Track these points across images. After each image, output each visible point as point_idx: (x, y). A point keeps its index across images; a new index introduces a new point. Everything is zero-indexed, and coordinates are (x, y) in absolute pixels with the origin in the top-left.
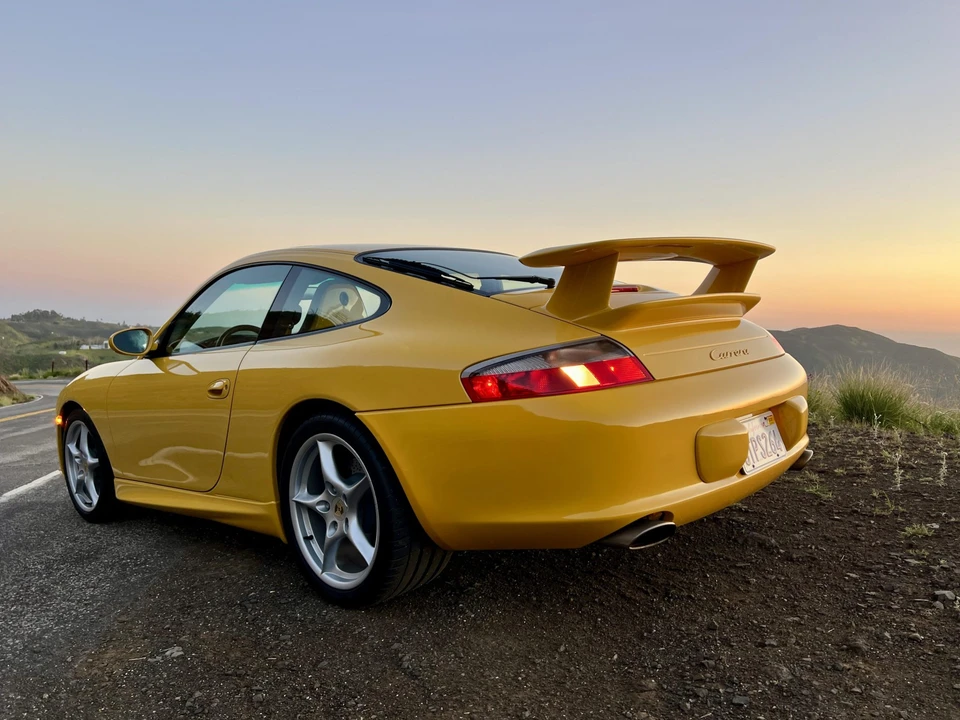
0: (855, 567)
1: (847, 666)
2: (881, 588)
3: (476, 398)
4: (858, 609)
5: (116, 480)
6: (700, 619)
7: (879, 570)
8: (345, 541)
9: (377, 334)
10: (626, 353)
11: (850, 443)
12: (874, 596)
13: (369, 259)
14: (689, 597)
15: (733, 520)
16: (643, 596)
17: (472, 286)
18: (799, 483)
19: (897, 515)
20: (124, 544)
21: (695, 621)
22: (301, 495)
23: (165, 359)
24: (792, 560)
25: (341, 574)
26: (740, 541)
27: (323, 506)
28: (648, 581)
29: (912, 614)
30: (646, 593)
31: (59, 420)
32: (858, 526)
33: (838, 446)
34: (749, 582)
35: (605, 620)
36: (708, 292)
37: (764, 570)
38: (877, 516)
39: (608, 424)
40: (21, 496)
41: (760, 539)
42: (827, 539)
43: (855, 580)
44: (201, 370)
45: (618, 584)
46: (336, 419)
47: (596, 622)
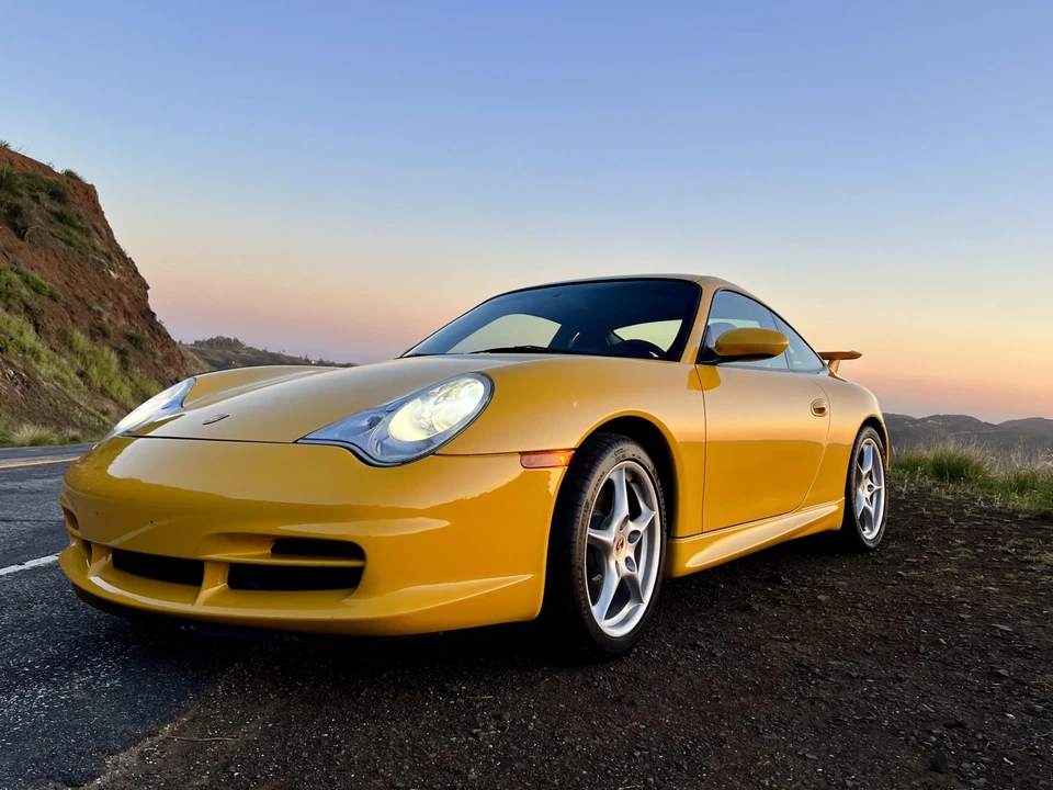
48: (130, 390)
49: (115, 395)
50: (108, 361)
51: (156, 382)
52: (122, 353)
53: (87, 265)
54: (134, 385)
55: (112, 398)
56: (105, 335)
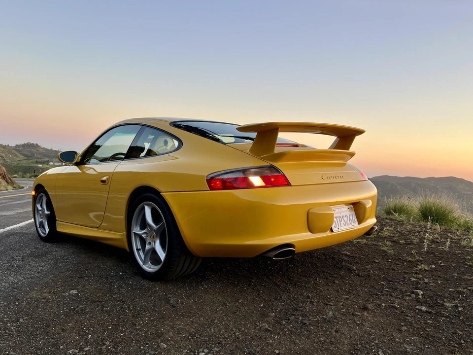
0: (386, 279)
1: (359, 314)
2: (392, 288)
3: (212, 188)
4: (377, 295)
5: (57, 222)
6: (305, 294)
7: (396, 281)
8: (154, 251)
9: (177, 158)
10: (280, 173)
11: (415, 230)
12: (387, 291)
13: (176, 124)
14: (305, 286)
16: (285, 284)
17: (219, 139)
18: (381, 245)
19: (418, 261)
20: (59, 251)
21: (302, 295)
22: (136, 230)
23: (83, 166)
24: (359, 275)
25: (151, 266)
26: (340, 267)
27: (145, 235)
28: (290, 279)
29: (399, 298)
30: (287, 284)
31: (33, 193)
32: (398, 264)
33: (408, 231)
34: (335, 283)
35: (264, 292)
36: (334, 149)
37: (344, 279)
38: (409, 261)
39: (269, 203)
41: (348, 267)
42: (380, 268)
43: (383, 284)
44: (98, 171)
45: (276, 280)
46: (153, 195)
47: (259, 292)
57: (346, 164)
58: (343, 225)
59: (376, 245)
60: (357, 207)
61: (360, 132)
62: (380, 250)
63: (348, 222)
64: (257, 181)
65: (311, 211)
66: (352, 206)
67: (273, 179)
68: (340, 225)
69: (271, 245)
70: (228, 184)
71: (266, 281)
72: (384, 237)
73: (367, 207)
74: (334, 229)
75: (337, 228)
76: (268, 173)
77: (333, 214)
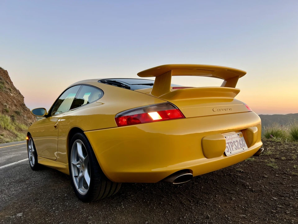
0: (277, 195)
2: (285, 204)
3: (119, 125)
4: (272, 213)
5: (38, 157)
6: (205, 213)
7: (287, 196)
10: (175, 108)
11: (291, 148)
12: (281, 208)
14: (206, 204)
15: (236, 175)
16: (188, 202)
17: (130, 87)
18: (267, 162)
21: (203, 214)
22: (74, 162)
24: (252, 191)
26: (235, 183)
27: (79, 165)
28: (193, 197)
29: (294, 216)
30: (190, 202)
31: (27, 138)
32: (284, 178)
33: (286, 150)
34: (232, 199)
35: (169, 211)
37: (240, 195)
38: (293, 175)
39: (167, 134)
40: (22, 162)
41: (243, 182)
42: (270, 183)
43: (275, 200)
45: (182, 198)
47: (166, 212)
48: (14, 127)
49: (9, 129)
50: (7, 119)
51: (24, 124)
52: (12, 117)
53: (3, 92)
54: (16, 126)
55: (8, 130)
56: (7, 112)
57: (233, 99)
58: (234, 149)
59: (263, 162)
60: (246, 133)
61: (242, 74)
62: (267, 166)
63: (239, 147)
64: (155, 116)
65: (204, 139)
66: (241, 133)
67: (169, 114)
68: (232, 150)
69: (171, 171)
70: (133, 120)
71: (173, 200)
72: (268, 155)
73: (254, 132)
74: (227, 154)
75: (229, 153)
76: (165, 109)
77: (224, 141)
